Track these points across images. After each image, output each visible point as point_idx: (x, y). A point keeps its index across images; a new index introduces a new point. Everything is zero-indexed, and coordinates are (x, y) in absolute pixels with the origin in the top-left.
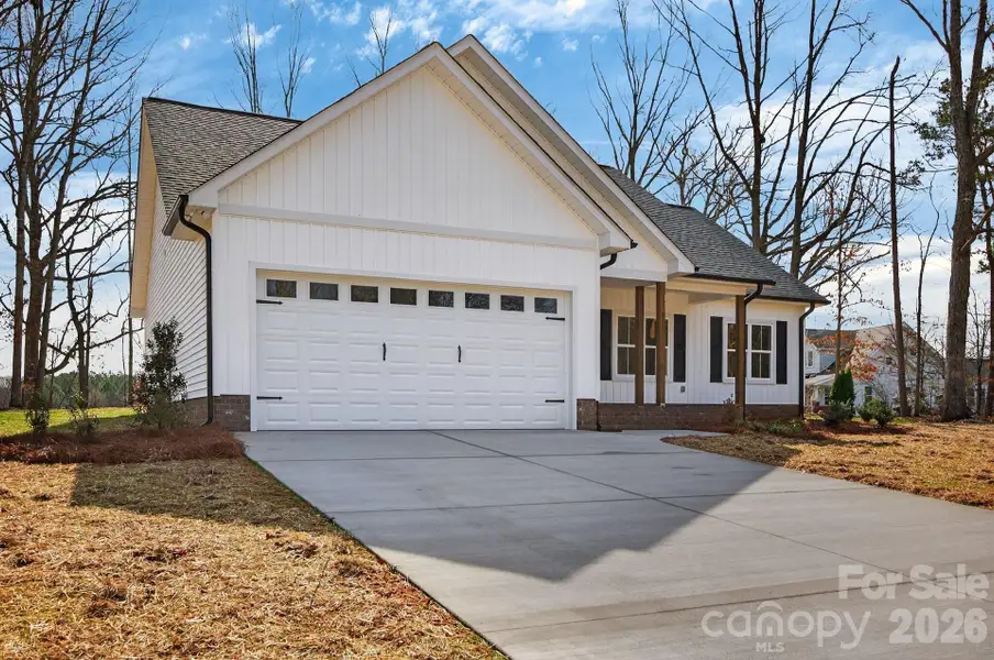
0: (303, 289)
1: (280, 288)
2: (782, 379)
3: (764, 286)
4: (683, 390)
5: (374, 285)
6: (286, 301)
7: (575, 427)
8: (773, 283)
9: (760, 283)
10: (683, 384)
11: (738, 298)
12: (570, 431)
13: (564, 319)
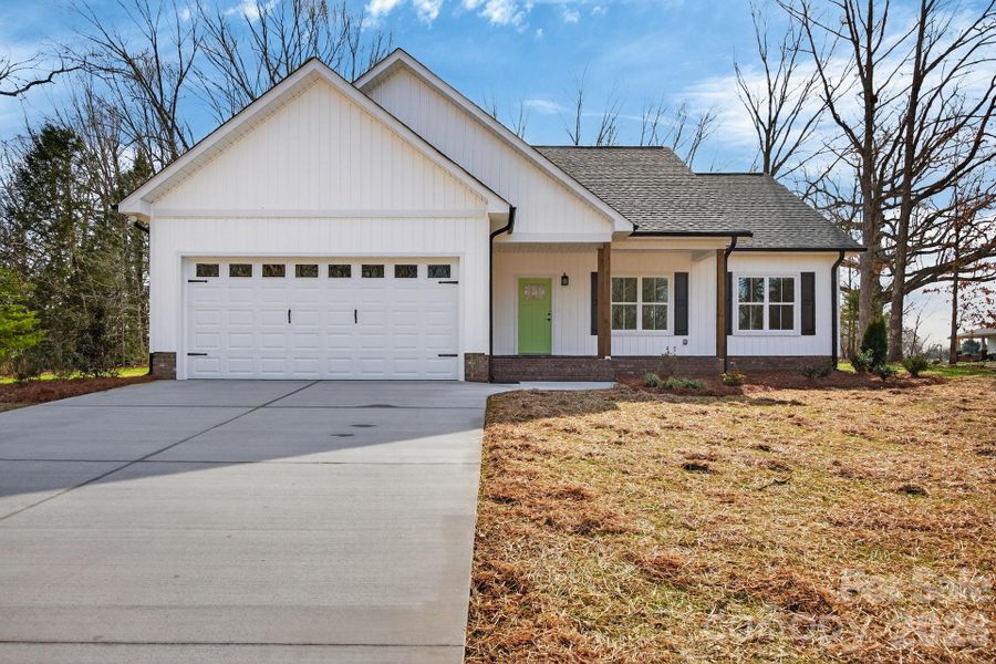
0: (224, 270)
1: (207, 270)
2: (809, 329)
3: (739, 238)
4: (685, 343)
5: (281, 263)
6: (211, 280)
7: (462, 378)
8: (749, 234)
9: (734, 235)
10: (685, 337)
11: (719, 252)
12: (455, 381)
13: (457, 282)
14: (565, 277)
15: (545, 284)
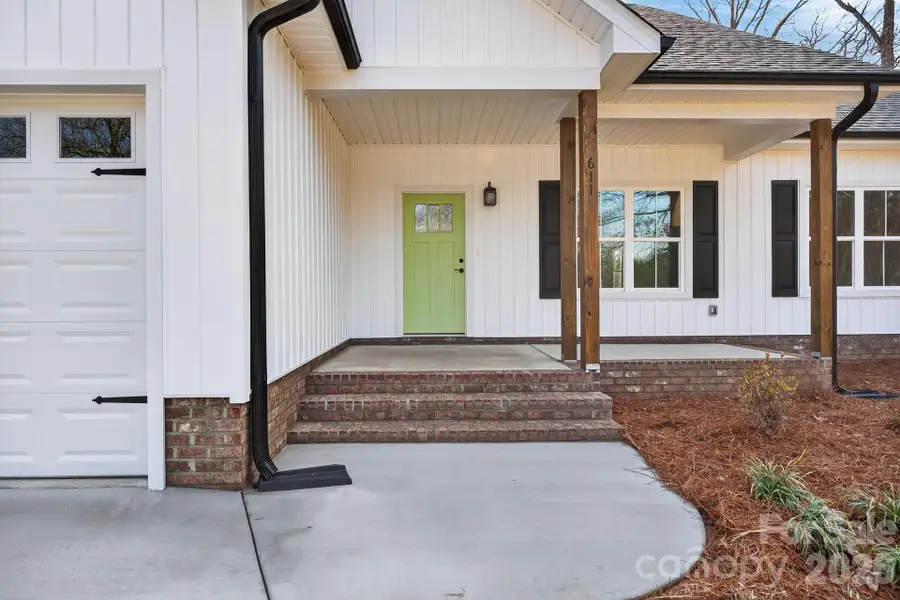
4: (714, 311)
10: (713, 301)
11: (818, 127)
13: (142, 172)
14: (490, 190)
15: (449, 205)
